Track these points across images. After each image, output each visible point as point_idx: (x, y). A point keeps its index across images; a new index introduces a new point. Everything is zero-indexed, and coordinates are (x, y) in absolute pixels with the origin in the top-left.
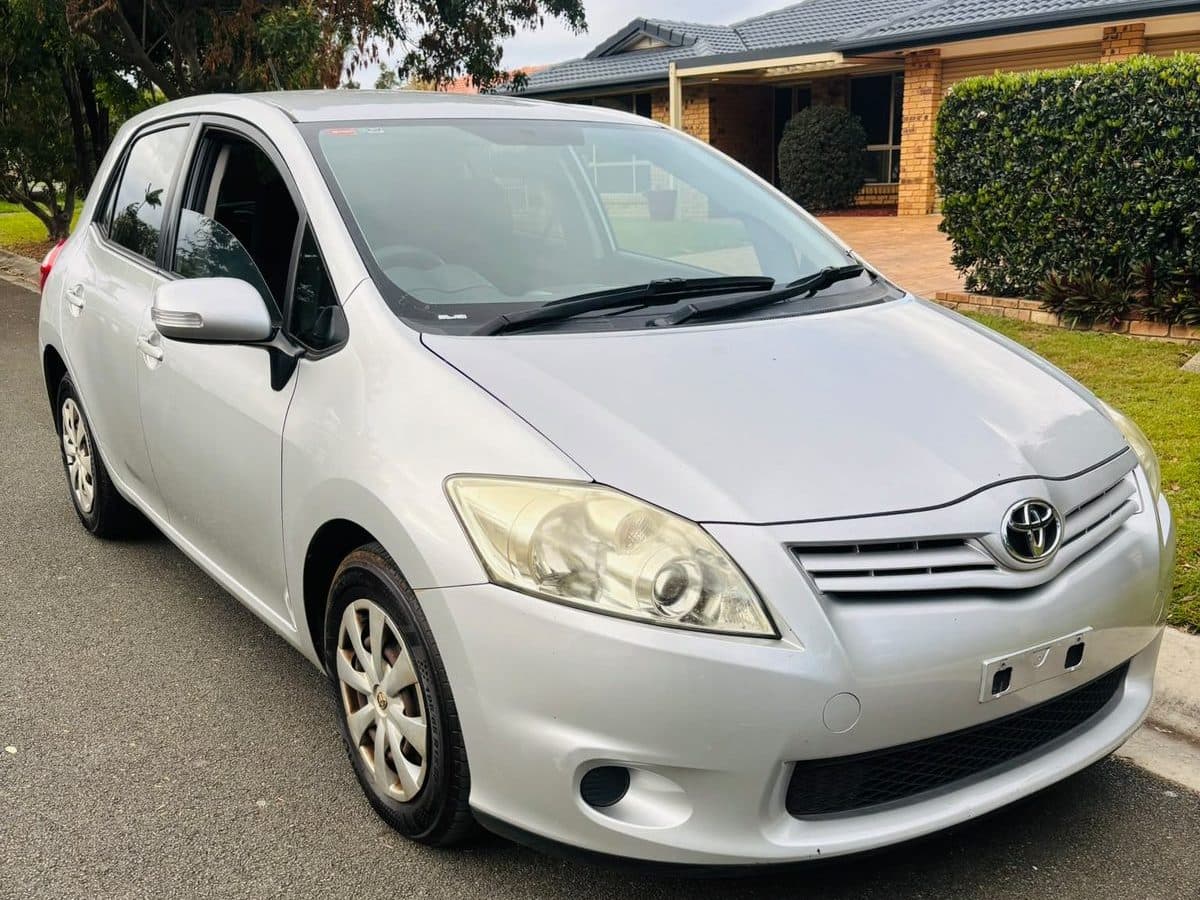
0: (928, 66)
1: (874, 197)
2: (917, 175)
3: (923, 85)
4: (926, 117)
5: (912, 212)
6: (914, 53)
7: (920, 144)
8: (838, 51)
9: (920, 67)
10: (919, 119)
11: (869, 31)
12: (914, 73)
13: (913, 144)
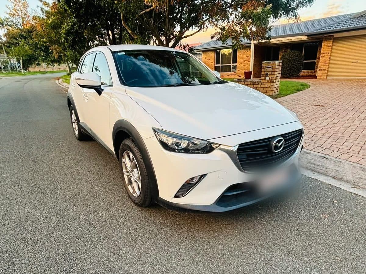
0: (331, 39)
1: (312, 73)
2: (324, 68)
3: (328, 44)
4: (329, 53)
5: (321, 78)
6: (327, 36)
7: (326, 60)
8: (306, 35)
9: (328, 40)
10: (326, 53)
11: (316, 30)
12: (326, 41)
13: (323, 60)
